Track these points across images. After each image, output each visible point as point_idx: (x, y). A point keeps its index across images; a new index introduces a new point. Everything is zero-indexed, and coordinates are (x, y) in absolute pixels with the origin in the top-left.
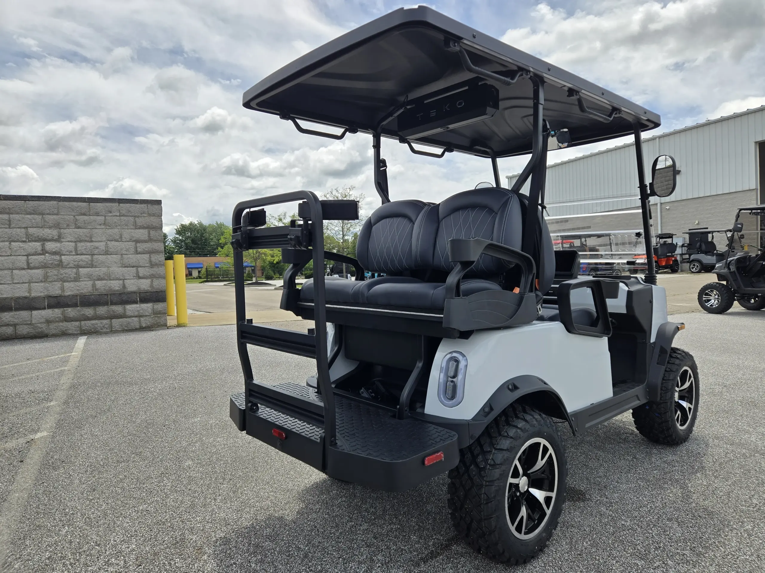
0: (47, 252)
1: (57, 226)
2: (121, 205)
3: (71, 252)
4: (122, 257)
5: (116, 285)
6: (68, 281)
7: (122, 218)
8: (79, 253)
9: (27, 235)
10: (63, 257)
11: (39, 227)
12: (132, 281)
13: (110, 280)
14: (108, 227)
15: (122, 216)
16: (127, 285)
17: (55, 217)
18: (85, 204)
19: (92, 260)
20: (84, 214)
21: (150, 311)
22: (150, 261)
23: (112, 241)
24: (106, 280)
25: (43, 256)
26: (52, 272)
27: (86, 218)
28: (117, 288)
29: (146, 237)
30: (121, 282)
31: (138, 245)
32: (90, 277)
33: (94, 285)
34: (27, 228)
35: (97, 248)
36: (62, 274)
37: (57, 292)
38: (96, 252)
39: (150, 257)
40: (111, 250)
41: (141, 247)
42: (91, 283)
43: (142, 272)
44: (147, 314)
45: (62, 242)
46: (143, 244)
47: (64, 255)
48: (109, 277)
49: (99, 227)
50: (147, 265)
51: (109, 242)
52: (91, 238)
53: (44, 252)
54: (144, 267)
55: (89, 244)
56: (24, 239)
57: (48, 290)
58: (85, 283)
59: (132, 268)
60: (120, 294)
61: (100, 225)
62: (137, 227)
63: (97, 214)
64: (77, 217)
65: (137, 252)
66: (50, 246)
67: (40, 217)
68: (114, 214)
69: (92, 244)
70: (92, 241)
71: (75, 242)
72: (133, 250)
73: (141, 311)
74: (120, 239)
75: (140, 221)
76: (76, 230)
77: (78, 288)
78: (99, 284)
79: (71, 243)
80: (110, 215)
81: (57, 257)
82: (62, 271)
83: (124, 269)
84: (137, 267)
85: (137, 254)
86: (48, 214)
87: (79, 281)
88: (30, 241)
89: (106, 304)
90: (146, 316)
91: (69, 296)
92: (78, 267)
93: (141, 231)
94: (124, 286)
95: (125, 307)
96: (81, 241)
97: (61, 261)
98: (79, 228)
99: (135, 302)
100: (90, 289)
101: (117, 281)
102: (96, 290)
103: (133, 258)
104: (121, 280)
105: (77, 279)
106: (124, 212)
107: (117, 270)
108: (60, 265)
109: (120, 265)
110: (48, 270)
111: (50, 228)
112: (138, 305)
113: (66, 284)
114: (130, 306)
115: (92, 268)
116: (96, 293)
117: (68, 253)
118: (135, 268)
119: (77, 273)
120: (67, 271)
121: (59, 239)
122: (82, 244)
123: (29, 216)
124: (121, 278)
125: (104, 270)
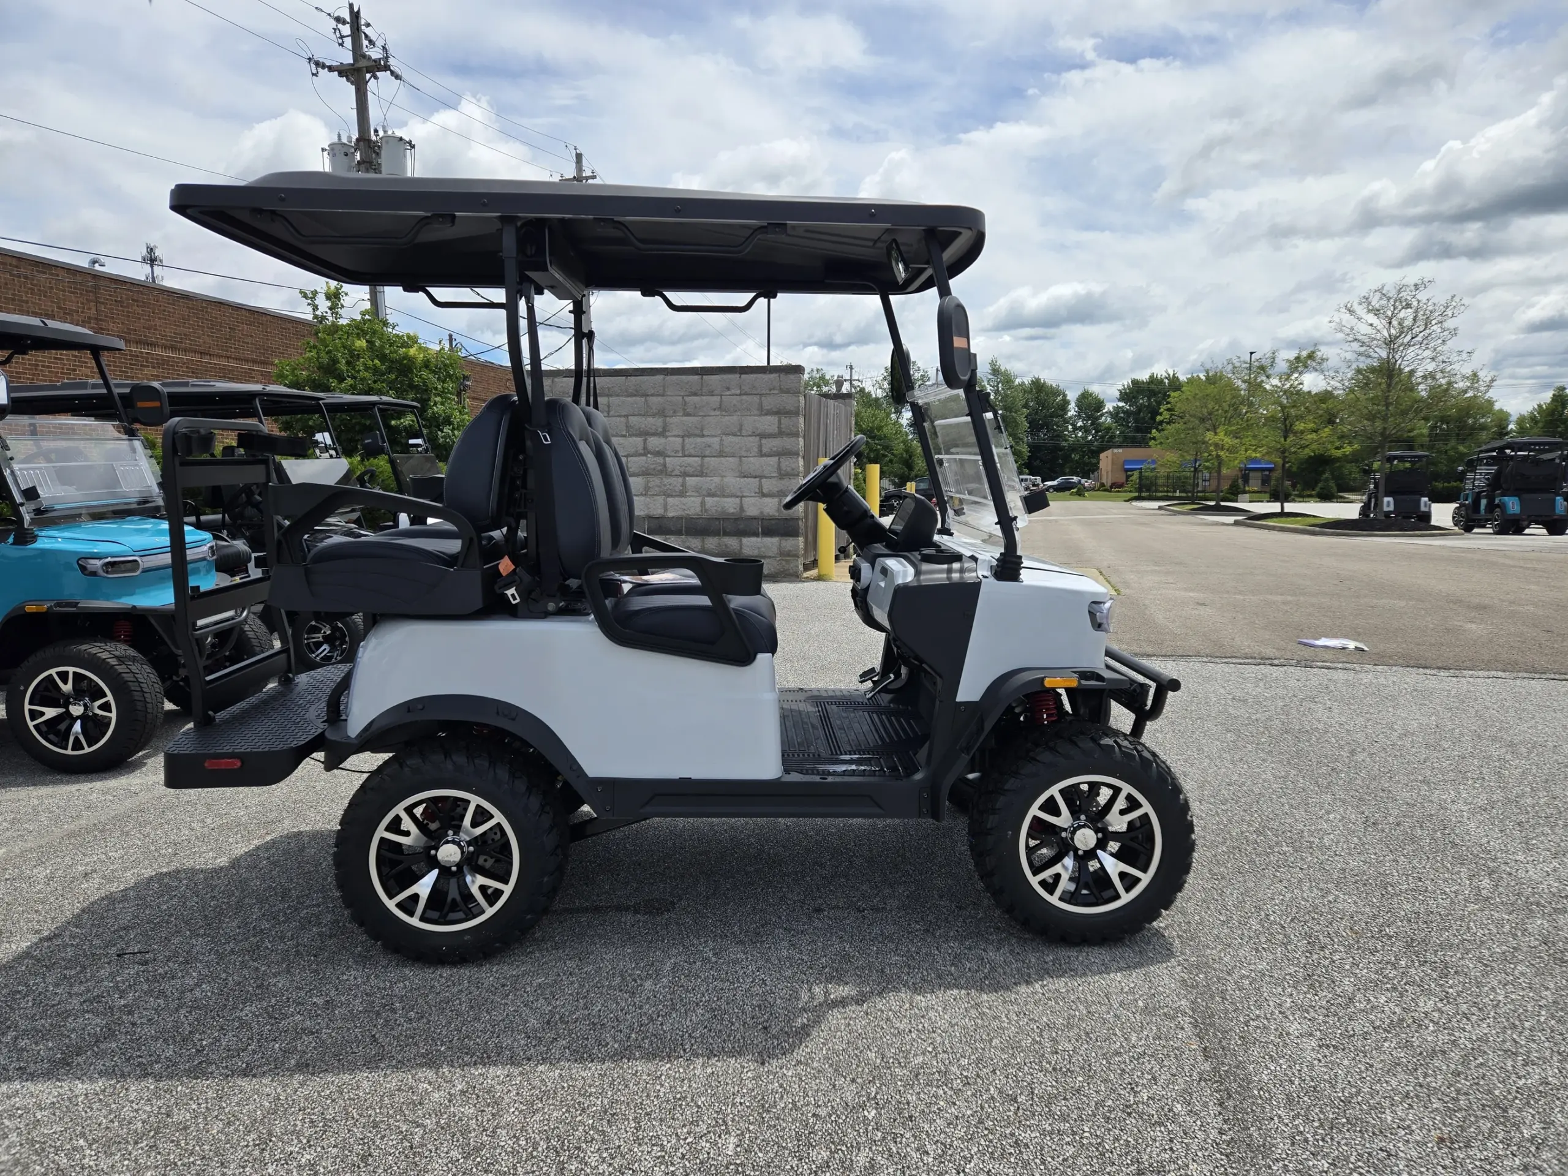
0: (649, 452)
1: (662, 413)
2: (743, 376)
3: (677, 451)
4: (741, 461)
5: (730, 505)
6: (672, 496)
7: (744, 397)
8: (686, 453)
9: (627, 427)
10: (667, 459)
11: (640, 415)
12: (753, 500)
13: (724, 496)
14: (724, 413)
15: (744, 394)
16: (745, 506)
17: (659, 398)
18: (696, 377)
19: (702, 466)
20: (695, 394)
21: (775, 550)
22: (779, 468)
23: (729, 434)
24: (718, 496)
25: (644, 458)
26: (655, 481)
27: (696, 399)
28: (732, 510)
29: (774, 429)
30: (738, 500)
31: (764, 441)
32: (698, 490)
33: (703, 503)
34: (627, 416)
35: (709, 446)
36: (665, 485)
37: (658, 511)
38: (707, 453)
39: (779, 462)
40: (726, 450)
41: (769, 444)
42: (699, 500)
43: (768, 485)
44: (770, 554)
45: (667, 437)
46: (770, 440)
47: (669, 456)
48: (721, 492)
49: (712, 413)
50: (775, 475)
51: (724, 437)
52: (702, 430)
53: (646, 452)
54: (771, 477)
55: (699, 440)
56: (624, 433)
57: (649, 508)
58: (692, 499)
59: (753, 479)
60: (736, 519)
61: (715, 410)
62: (763, 412)
63: (711, 393)
64: (687, 399)
65: (762, 454)
66: (654, 442)
67: (643, 399)
68: (733, 392)
69: (703, 440)
70: (703, 436)
71: (683, 437)
72: (756, 450)
73: (763, 549)
74: (738, 432)
75: (769, 402)
76: (685, 418)
77: (684, 507)
78: (709, 501)
79: (677, 439)
80: (727, 393)
81: (660, 460)
82: (666, 481)
83: (742, 480)
84: (761, 477)
85: (762, 456)
86: (652, 395)
87: (685, 496)
88: (630, 436)
89: (716, 533)
90: (770, 557)
91: (673, 517)
92: (685, 474)
93: (769, 417)
94: (742, 508)
95: (741, 541)
96: (689, 436)
97: (665, 465)
98: (688, 415)
99: (756, 535)
100: (698, 509)
101: (733, 499)
102: (706, 511)
103: (754, 463)
104: (737, 497)
105: (682, 494)
106: (746, 389)
107: (732, 481)
108: (664, 471)
109: (737, 474)
110: (651, 478)
111: (654, 415)
112: (759, 539)
113: (670, 500)
114: (749, 539)
115: (701, 476)
116: (705, 516)
117: (673, 454)
118: (758, 479)
119: (684, 485)
120: (672, 480)
121: (663, 434)
122: (691, 440)
123: (629, 399)
124: (739, 494)
125: (717, 480)
